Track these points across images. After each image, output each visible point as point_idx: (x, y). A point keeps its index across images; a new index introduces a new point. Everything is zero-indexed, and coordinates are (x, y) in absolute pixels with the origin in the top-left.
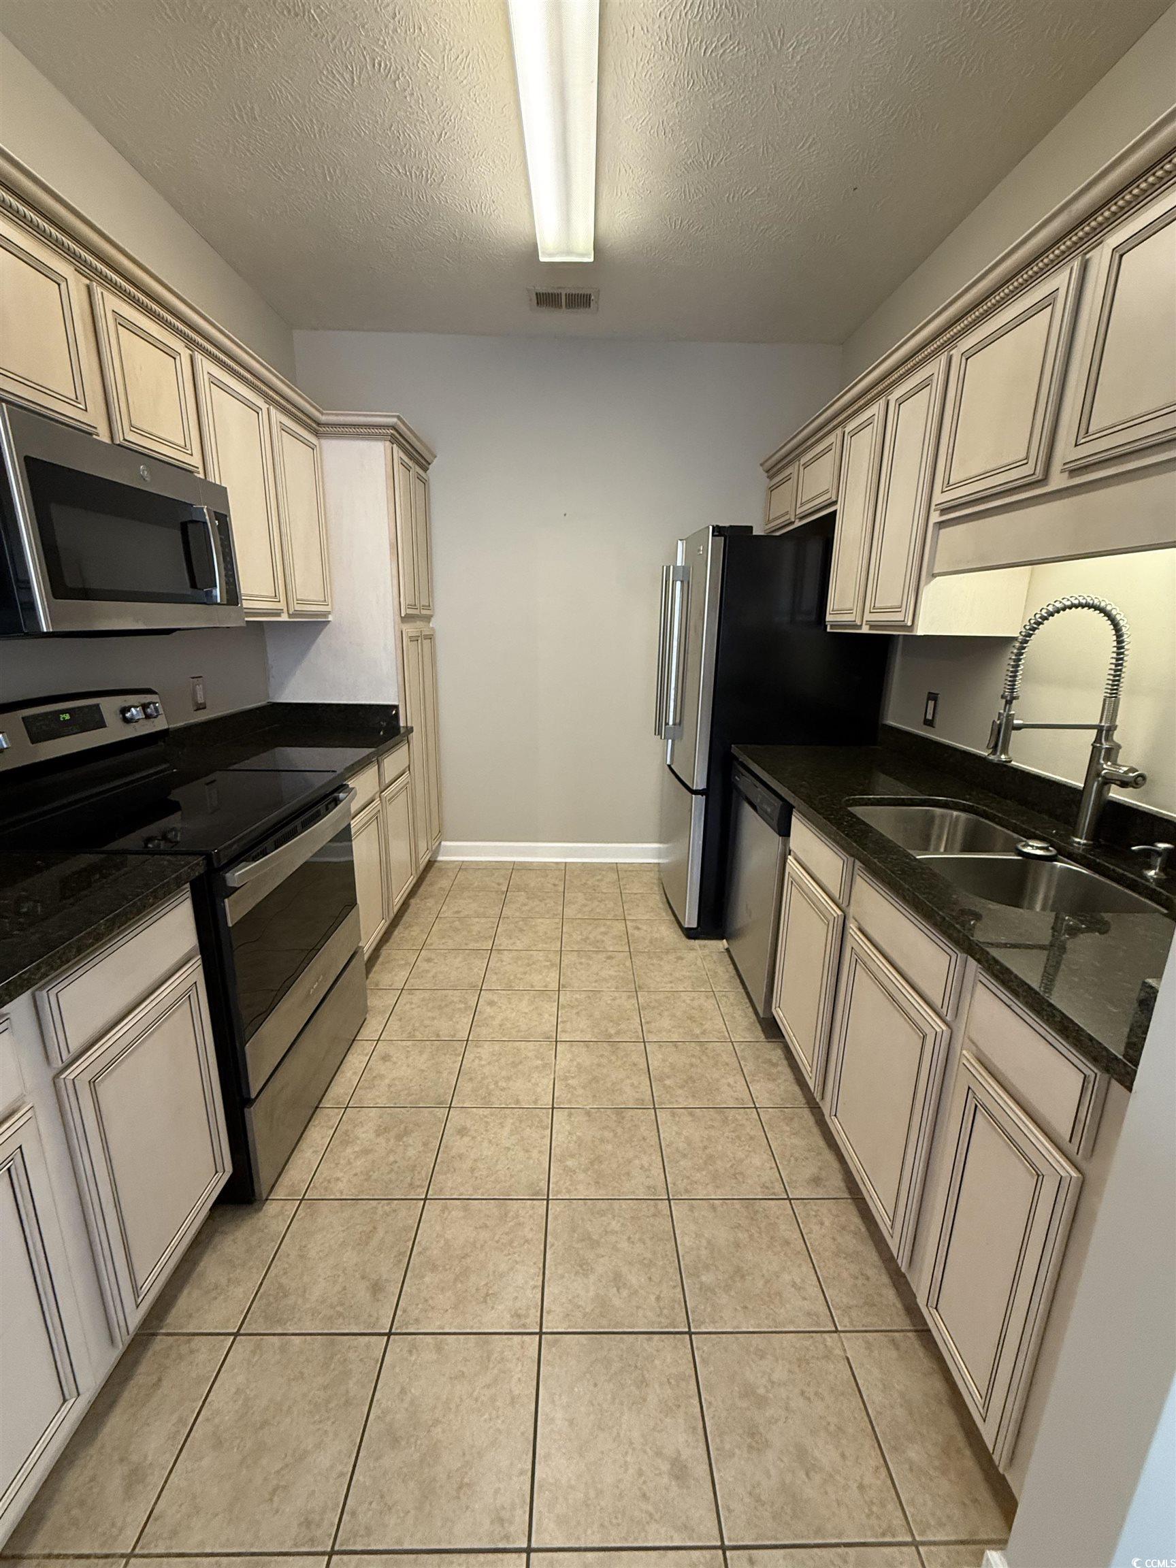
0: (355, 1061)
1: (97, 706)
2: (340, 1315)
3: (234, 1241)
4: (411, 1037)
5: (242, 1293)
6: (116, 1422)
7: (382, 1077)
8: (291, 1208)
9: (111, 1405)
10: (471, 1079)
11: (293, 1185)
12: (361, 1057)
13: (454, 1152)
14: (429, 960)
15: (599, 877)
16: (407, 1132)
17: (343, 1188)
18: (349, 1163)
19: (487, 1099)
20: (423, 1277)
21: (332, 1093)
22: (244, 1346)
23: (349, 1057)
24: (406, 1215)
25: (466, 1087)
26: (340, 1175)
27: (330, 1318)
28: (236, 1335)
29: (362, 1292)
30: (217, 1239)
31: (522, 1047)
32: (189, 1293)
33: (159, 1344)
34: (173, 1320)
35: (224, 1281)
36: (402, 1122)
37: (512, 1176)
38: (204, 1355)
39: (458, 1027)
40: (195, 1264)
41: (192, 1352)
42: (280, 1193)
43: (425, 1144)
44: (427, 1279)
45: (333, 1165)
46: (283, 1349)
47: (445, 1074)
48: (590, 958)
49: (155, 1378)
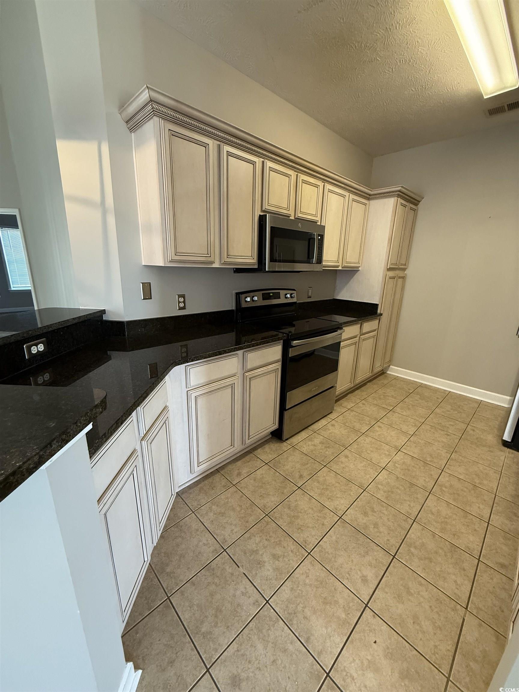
0: (323, 422)
1: (279, 292)
2: (290, 475)
3: (274, 446)
4: (344, 424)
5: (271, 457)
6: (239, 463)
7: (329, 430)
8: (289, 447)
9: (240, 460)
10: (358, 445)
11: (292, 442)
12: (325, 422)
13: (340, 460)
14: (363, 404)
15: (466, 403)
16: (329, 447)
17: (305, 449)
18: (309, 445)
19: (360, 453)
20: (315, 482)
21: (312, 426)
22: (266, 467)
23: (322, 420)
24: (317, 466)
25: (355, 446)
26: (305, 446)
27: (287, 475)
28: (266, 464)
29: (297, 475)
30: (271, 443)
31: (383, 445)
32: (261, 450)
33: (251, 455)
34: (256, 453)
35: (268, 452)
36: (329, 444)
37: (356, 477)
38: (259, 463)
39: (363, 428)
40: (265, 445)
41: (257, 461)
42: (288, 442)
43: (333, 453)
44: (315, 483)
45: (304, 443)
46: (274, 473)
47: (350, 439)
48: (437, 431)
49: (249, 460)
